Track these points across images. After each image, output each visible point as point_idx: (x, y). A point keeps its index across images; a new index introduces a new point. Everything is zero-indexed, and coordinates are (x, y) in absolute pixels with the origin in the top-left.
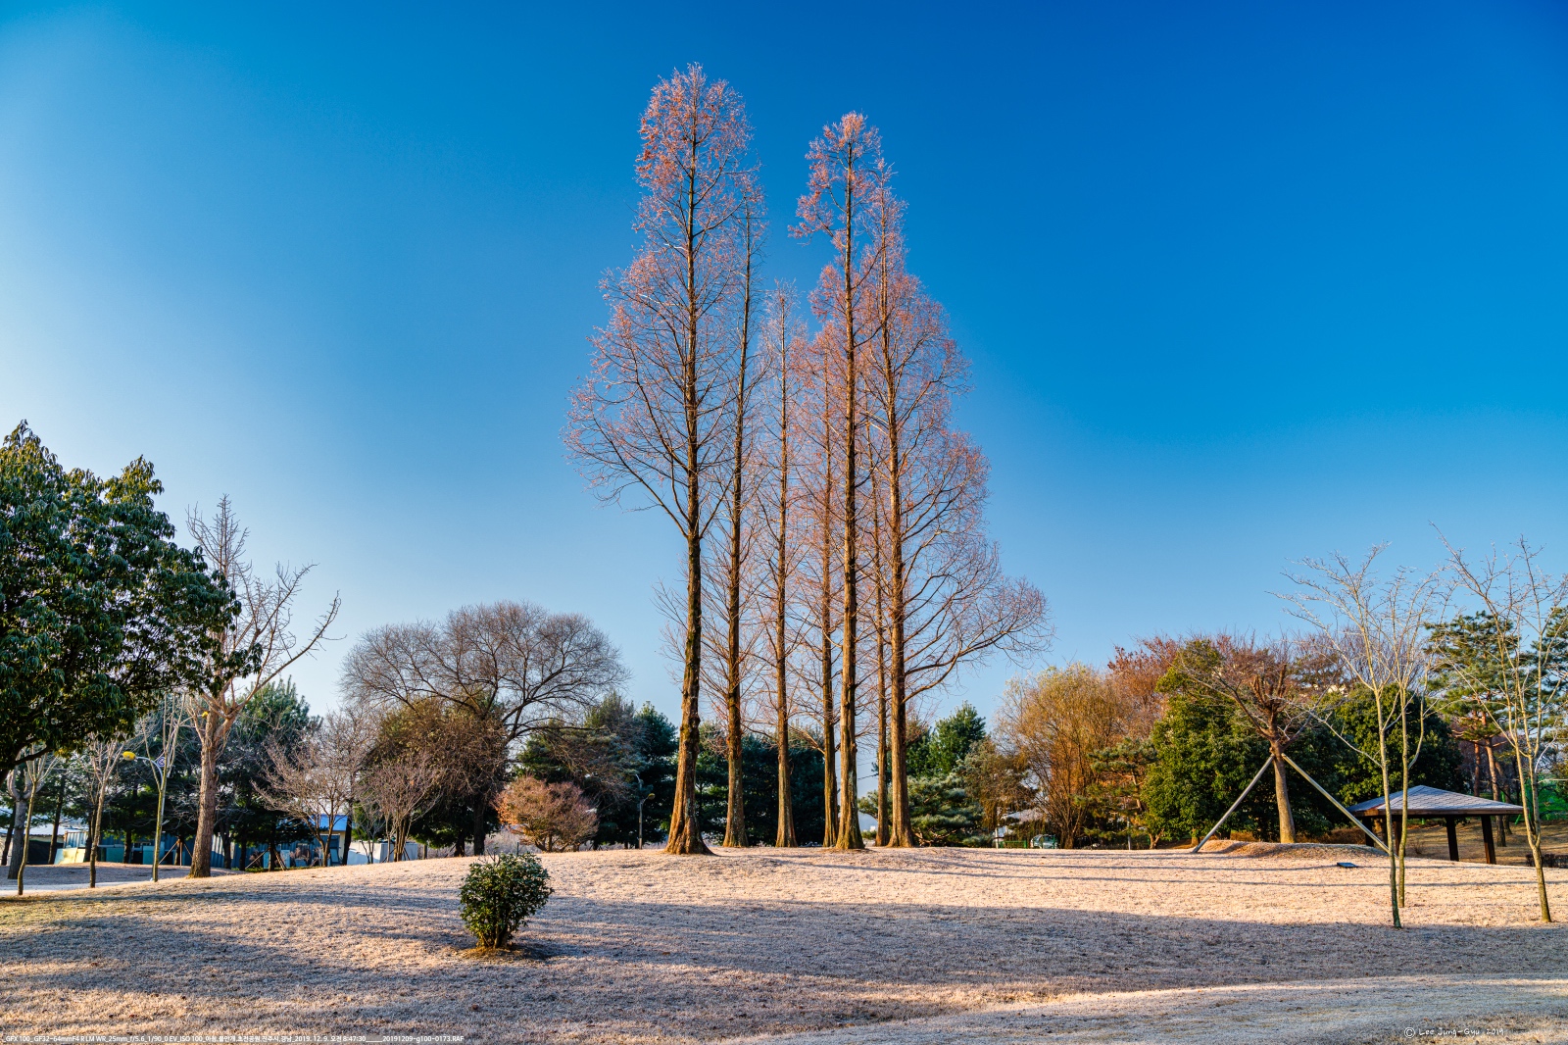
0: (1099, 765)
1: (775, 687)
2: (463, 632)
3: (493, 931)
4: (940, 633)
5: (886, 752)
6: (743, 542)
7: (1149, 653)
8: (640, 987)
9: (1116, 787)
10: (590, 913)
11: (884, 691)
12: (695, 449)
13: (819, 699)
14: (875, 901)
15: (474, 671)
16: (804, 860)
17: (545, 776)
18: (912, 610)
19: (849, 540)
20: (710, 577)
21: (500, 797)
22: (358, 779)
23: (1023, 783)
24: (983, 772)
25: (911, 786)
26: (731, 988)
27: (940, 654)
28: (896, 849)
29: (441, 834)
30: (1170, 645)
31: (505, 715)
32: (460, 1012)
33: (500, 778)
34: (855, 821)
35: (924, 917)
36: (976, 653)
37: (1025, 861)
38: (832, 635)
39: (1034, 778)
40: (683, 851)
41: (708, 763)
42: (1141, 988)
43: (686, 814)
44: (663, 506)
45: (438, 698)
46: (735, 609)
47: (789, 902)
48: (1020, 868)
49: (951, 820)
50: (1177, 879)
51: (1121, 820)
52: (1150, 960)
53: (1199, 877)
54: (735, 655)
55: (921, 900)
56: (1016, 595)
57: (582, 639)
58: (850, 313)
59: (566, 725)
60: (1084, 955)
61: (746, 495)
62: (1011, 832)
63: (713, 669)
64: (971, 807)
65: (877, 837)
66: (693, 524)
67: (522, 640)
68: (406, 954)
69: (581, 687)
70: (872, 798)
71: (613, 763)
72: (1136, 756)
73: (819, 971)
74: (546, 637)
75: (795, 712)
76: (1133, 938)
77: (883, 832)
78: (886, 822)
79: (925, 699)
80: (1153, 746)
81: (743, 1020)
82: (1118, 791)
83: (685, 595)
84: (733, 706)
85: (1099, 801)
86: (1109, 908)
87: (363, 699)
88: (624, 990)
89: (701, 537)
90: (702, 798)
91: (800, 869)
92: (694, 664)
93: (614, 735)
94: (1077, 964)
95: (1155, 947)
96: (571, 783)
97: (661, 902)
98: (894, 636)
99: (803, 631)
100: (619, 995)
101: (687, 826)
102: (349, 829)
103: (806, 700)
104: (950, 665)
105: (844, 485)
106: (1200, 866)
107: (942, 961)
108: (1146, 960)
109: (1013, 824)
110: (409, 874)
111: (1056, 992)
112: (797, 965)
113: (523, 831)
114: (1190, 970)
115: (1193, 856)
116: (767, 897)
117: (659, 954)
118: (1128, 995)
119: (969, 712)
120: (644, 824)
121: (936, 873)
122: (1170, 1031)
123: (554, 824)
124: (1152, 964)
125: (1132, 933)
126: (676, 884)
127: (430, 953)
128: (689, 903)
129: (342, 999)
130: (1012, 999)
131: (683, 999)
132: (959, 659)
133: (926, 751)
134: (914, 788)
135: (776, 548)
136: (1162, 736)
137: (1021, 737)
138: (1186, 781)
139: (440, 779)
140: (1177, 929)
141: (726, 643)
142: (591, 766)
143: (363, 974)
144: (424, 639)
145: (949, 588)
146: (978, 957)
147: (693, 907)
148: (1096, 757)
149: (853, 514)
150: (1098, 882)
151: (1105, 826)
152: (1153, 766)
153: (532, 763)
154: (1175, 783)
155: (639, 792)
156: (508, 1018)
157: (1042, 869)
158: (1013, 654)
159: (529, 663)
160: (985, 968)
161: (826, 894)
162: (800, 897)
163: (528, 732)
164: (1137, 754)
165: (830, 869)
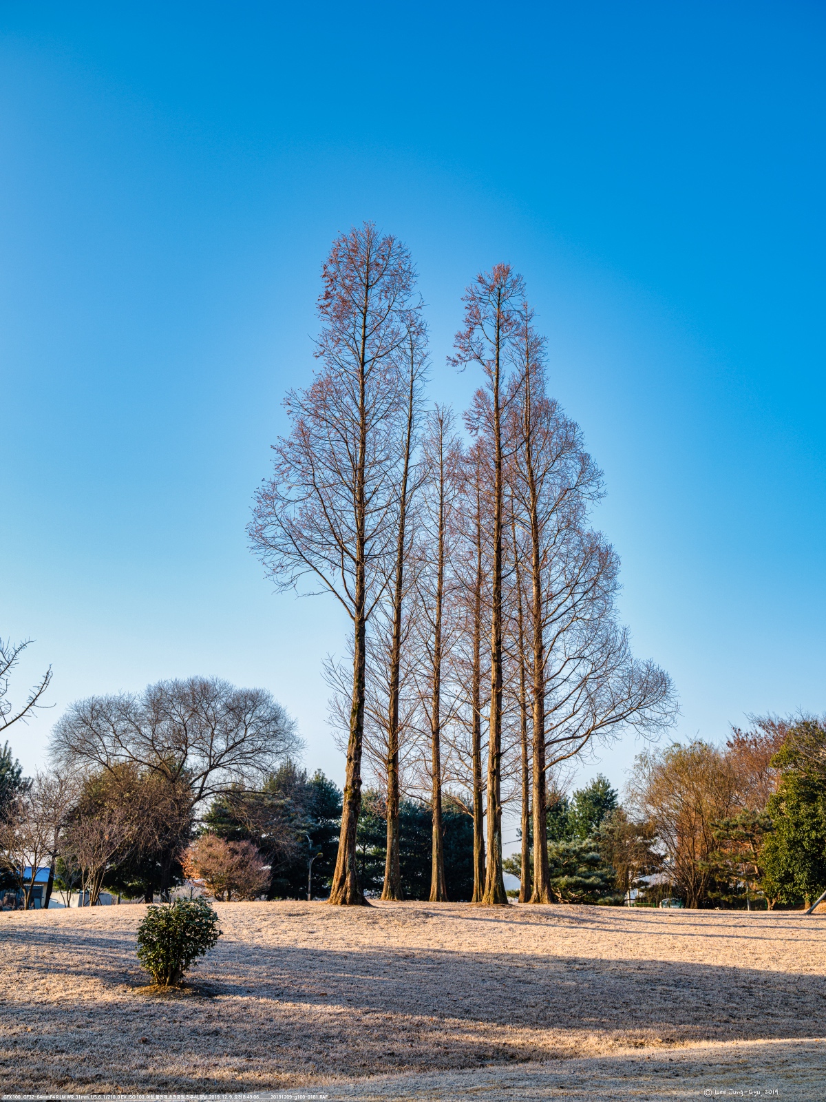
0: (720, 834)
1: (430, 755)
2: (159, 703)
3: (166, 970)
4: (577, 708)
5: (528, 816)
6: (403, 626)
7: (762, 733)
8: (298, 1025)
9: (736, 854)
10: (256, 956)
11: (526, 761)
12: (362, 543)
13: (469, 768)
14: (517, 952)
15: (167, 739)
16: (453, 913)
17: (226, 835)
18: (551, 687)
19: (496, 624)
20: (374, 655)
21: (186, 852)
22: (61, 834)
23: (652, 849)
24: (616, 838)
25: (551, 850)
26: (381, 1028)
27: (576, 728)
28: (537, 905)
29: (132, 886)
30: (782, 726)
31: (193, 779)
32: (130, 1044)
33: (187, 837)
34: (499, 878)
35: (562, 968)
36: (609, 727)
37: (654, 918)
38: (481, 710)
39: (662, 845)
40: (344, 902)
41: (371, 826)
42: (761, 1037)
43: (347, 868)
44: (334, 591)
45: (135, 763)
46: (395, 684)
47: (439, 951)
48: (649, 925)
49: (587, 881)
50: (793, 937)
51: (741, 885)
52: (770, 1011)
53: (813, 936)
54: (394, 726)
55: (559, 952)
56: (643, 675)
57: (263, 712)
58: (498, 429)
59: (246, 789)
60: (709, 1005)
61: (406, 585)
62: (641, 894)
63: (375, 737)
64: (605, 870)
65: (521, 895)
66: (360, 608)
67: (210, 712)
68: (86, 989)
69: (261, 755)
70: (516, 860)
71: (287, 824)
72: (753, 825)
73: (463, 1015)
74: (231, 710)
75: (449, 779)
76: (754, 990)
77: (526, 890)
78: (529, 881)
79: (564, 768)
80: (768, 817)
81: (390, 1058)
82: (738, 858)
83: (350, 668)
84: (392, 771)
85: (720, 866)
86: (731, 963)
87: (70, 762)
88: (283, 1028)
89: (366, 619)
90: (365, 858)
91: (450, 921)
92: (358, 732)
93: (288, 799)
94: (702, 1014)
95: (774, 999)
96: (249, 841)
97: (322, 948)
98: (535, 711)
99: (456, 706)
100: (279, 1032)
101: (348, 879)
102: (51, 879)
103: (457, 768)
104: (585, 737)
105: (491, 578)
106: (814, 926)
107: (578, 1008)
108: (766, 1011)
109: (643, 887)
110: (95, 917)
111: (682, 1038)
112: (443, 1008)
113: (205, 884)
114: (807, 1022)
115: (807, 917)
116: (418, 945)
117: (317, 995)
118: (749, 1043)
119: (604, 784)
120: (313, 881)
121: (573, 927)
122: (791, 1077)
123: (232, 878)
124: (773, 1015)
125: (753, 985)
126: (336, 932)
127: (107, 989)
128: (347, 949)
129: (23, 1030)
130: (642, 1044)
131: (337, 1037)
132: (593, 732)
133: (566, 819)
134: (554, 850)
135: (433, 632)
136: (776, 807)
137: (650, 807)
138: (799, 849)
139: (132, 835)
140: (794, 983)
141: (386, 715)
142: (267, 826)
143: (45, 1007)
144: (125, 709)
145: (584, 669)
146: (611, 1005)
147: (350, 953)
148: (717, 826)
149: (500, 601)
150: (720, 938)
151: (726, 890)
152: (769, 834)
153: (215, 822)
154: (789, 850)
155: (309, 851)
156: (174, 1051)
157: (670, 926)
158: (641, 728)
159: (216, 733)
160: (617, 1015)
161: (472, 944)
162: (449, 947)
163: (212, 795)
164: (754, 824)
165: (476, 921)
